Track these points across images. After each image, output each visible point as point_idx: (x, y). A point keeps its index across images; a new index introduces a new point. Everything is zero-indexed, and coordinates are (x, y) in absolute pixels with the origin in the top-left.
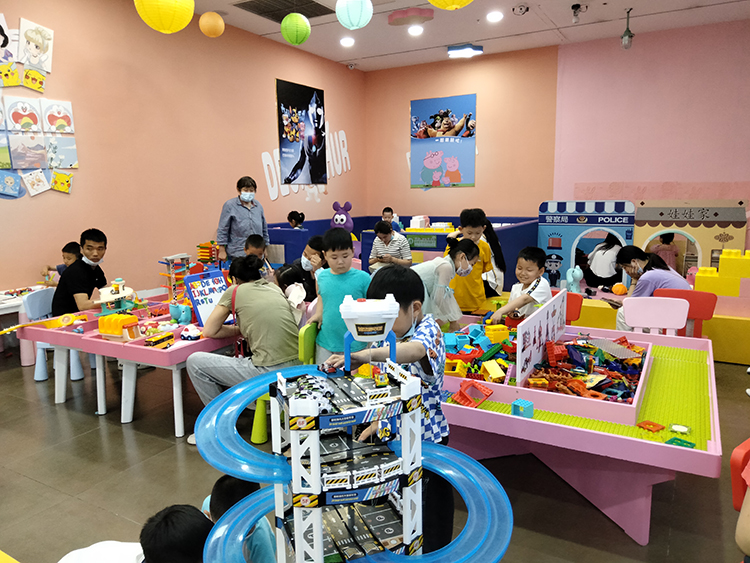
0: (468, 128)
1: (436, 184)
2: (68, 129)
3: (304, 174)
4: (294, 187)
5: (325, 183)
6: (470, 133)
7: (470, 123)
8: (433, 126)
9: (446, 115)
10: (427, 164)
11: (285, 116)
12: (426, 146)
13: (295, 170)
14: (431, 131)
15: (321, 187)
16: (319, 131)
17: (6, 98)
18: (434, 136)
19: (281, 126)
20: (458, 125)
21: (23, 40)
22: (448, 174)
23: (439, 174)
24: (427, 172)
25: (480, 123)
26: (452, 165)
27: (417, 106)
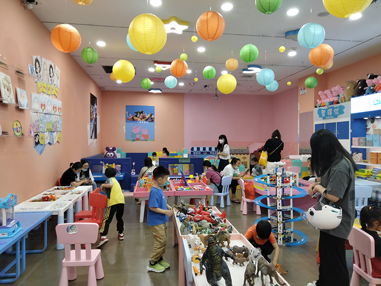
0: (151, 119)
1: (138, 139)
2: (61, 114)
3: (94, 135)
5: (96, 138)
6: (152, 120)
7: (152, 117)
8: (136, 116)
9: (142, 112)
10: (134, 131)
12: (132, 124)
13: (92, 133)
14: (135, 118)
16: (96, 115)
17: (52, 99)
18: (137, 120)
20: (147, 117)
21: (56, 75)
22: (143, 135)
23: (139, 135)
24: (133, 135)
25: (156, 117)
26: (145, 132)
27: (128, 108)
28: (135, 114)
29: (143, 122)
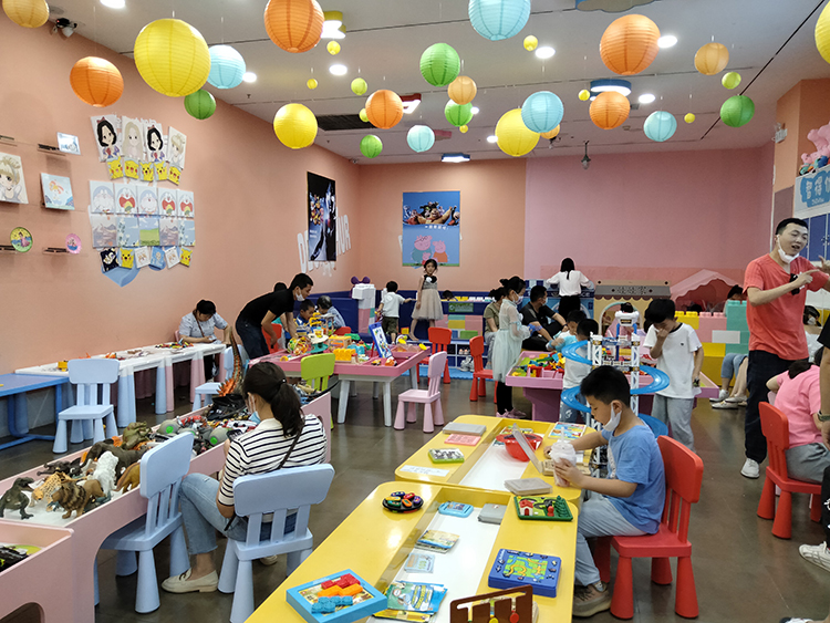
0: (453, 219)
2: (191, 214)
3: (322, 253)
4: (316, 263)
5: (335, 260)
8: (423, 214)
9: (434, 206)
10: (417, 245)
11: (312, 203)
12: (416, 231)
13: (317, 250)
14: (421, 218)
15: (332, 262)
16: (332, 215)
17: (160, 189)
18: (424, 223)
19: (310, 211)
20: (445, 215)
21: (170, 144)
24: (417, 253)
25: (463, 214)
26: (440, 248)
27: (408, 197)
28: (423, 210)
29: (437, 226)
